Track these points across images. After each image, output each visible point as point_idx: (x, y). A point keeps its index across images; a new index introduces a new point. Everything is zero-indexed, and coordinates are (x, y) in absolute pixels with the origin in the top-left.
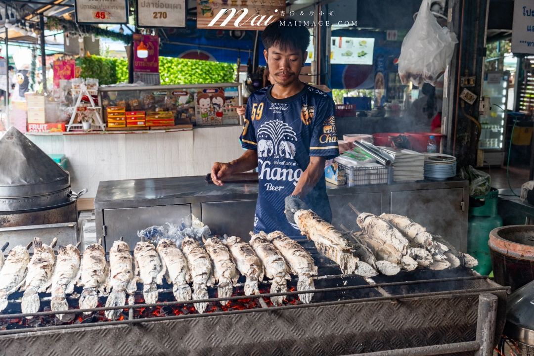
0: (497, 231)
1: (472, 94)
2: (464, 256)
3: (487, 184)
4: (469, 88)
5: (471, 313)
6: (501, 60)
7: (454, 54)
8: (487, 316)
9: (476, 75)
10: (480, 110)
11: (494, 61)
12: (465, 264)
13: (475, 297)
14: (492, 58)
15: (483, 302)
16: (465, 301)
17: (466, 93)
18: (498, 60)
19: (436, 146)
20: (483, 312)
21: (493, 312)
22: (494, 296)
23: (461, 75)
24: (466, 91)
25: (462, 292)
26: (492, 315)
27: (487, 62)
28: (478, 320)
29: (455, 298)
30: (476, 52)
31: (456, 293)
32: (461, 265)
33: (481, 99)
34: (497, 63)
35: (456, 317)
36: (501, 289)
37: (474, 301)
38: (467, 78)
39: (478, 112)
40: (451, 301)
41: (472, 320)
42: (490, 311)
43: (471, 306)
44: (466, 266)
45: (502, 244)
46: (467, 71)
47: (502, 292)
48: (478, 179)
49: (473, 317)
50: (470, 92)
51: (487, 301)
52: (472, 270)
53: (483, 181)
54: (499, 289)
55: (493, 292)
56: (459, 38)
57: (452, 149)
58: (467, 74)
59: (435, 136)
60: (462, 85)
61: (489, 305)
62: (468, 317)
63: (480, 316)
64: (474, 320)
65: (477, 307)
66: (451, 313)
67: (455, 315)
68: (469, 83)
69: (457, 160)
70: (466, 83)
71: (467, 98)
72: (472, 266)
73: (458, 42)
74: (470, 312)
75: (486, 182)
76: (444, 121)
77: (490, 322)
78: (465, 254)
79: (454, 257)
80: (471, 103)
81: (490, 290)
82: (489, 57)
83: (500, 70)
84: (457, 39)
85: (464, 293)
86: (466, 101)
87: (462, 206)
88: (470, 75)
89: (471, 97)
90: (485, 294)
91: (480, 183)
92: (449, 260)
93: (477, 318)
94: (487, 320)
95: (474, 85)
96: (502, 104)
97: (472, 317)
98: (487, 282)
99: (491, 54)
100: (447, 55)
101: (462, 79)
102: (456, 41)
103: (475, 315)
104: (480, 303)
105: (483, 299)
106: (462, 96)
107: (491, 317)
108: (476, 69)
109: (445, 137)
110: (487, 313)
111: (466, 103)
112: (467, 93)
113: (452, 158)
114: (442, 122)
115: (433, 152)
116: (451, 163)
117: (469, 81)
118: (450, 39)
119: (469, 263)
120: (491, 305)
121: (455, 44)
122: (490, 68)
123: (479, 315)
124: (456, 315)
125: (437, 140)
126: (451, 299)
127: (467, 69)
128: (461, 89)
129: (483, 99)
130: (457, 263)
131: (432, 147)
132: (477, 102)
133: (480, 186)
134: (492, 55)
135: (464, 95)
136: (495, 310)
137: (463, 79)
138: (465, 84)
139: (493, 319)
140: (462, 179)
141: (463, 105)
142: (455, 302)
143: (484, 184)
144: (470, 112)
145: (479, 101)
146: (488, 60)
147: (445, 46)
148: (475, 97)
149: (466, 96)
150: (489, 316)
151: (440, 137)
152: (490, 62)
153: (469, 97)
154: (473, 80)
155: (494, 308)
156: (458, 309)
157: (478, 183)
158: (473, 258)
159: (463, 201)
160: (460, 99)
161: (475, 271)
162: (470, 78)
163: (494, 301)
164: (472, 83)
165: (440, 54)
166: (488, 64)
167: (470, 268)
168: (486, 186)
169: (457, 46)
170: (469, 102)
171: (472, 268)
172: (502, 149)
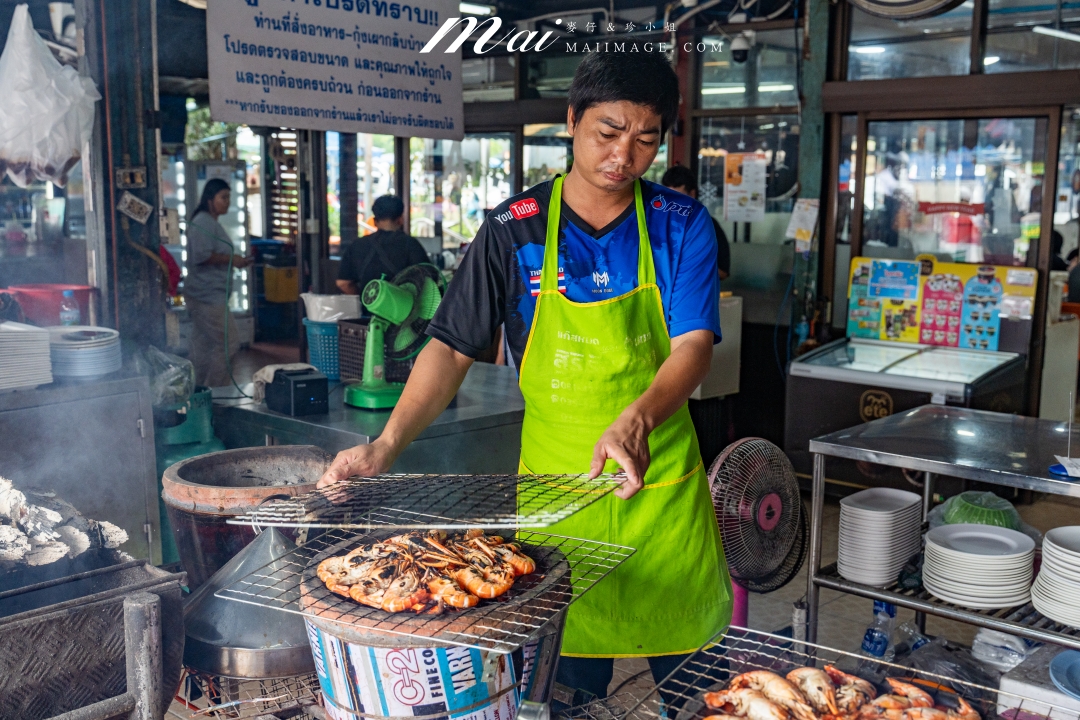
0: (178, 468)
1: (143, 203)
2: (100, 527)
3: (186, 379)
4: (135, 192)
5: (112, 639)
6: (230, 139)
7: (95, 122)
8: (142, 639)
9: (146, 164)
10: (161, 235)
11: (218, 143)
12: (103, 541)
13: (116, 606)
14: (212, 135)
15: (131, 613)
16: (97, 617)
17: (129, 201)
18: (224, 139)
19: (78, 311)
20: (133, 632)
21: (153, 628)
22: (153, 596)
23: (115, 165)
24: (128, 197)
25: (88, 602)
26: (151, 635)
27: (205, 143)
28: (127, 650)
29: (75, 616)
30: (141, 119)
31: (74, 604)
32: (92, 546)
33: (161, 213)
34: (223, 145)
35: (82, 654)
36: (168, 580)
37: (115, 614)
38: (129, 171)
39: (159, 239)
40: (67, 622)
41: (115, 653)
42: (146, 627)
43: (109, 625)
44: (107, 546)
45: (183, 491)
46: (127, 157)
47: (170, 586)
48: (169, 371)
49: (116, 646)
50: (137, 200)
51: (137, 608)
52: (119, 551)
53: (177, 374)
54: (164, 582)
55: (151, 588)
56: (101, 89)
57: (113, 316)
58: (128, 163)
59: (75, 292)
60: (119, 185)
61: (143, 618)
62: (107, 647)
63: (128, 642)
64: (119, 651)
65: (123, 624)
66: (70, 648)
67: (78, 650)
68: (133, 181)
69: (120, 336)
70: (128, 180)
71: (133, 211)
72: (118, 544)
73: (100, 98)
74: (110, 638)
75: (182, 378)
76: (91, 260)
77: (149, 648)
78: (102, 523)
79: (77, 531)
80: (143, 221)
81: (145, 586)
82: (207, 134)
83: (231, 160)
84: (97, 92)
85: (92, 601)
86: (132, 216)
87: (139, 429)
88: (136, 164)
89: (141, 209)
90: (137, 595)
91: (172, 380)
92: (65, 539)
93: (124, 648)
94: (143, 646)
95: (144, 186)
96: (237, 224)
97: (114, 646)
98: (145, 571)
99: (209, 127)
100: (82, 123)
101: (118, 173)
102: (96, 96)
103: (120, 641)
104: (125, 615)
105: (130, 605)
106: (122, 207)
107: (150, 638)
108: (145, 154)
109: (96, 291)
110: (142, 632)
111: (131, 221)
112: (132, 202)
113: (112, 334)
114: (89, 261)
115: (74, 324)
116: (109, 343)
117: (132, 176)
118: (82, 92)
119: (110, 539)
120: (147, 614)
121: (96, 103)
122: (212, 156)
123: (127, 640)
124: (81, 650)
125: (80, 298)
126: (67, 619)
127: (128, 152)
128: (119, 193)
129: (165, 213)
130: (84, 542)
131: (69, 313)
132: (153, 219)
133: (173, 384)
134: (213, 130)
135: (126, 206)
136: (157, 624)
137: (120, 172)
138: (125, 183)
139: (155, 641)
140: (135, 374)
141: (126, 226)
142: (74, 624)
143: (180, 380)
144: (142, 239)
145: (158, 216)
146: (206, 140)
147: (72, 104)
148: (149, 208)
149: (129, 207)
150: (145, 638)
151: (88, 291)
152: (210, 144)
153: (136, 209)
154: (142, 176)
155: (154, 620)
156: (83, 637)
157: (168, 379)
158: (118, 529)
159: (140, 418)
160: (119, 214)
161: (124, 554)
162: (134, 171)
163: (152, 606)
164: (139, 180)
165: (66, 120)
166: (206, 148)
167: (114, 550)
168: (185, 384)
169: (101, 106)
170: (138, 219)
171: (118, 548)
172: (248, 311)
